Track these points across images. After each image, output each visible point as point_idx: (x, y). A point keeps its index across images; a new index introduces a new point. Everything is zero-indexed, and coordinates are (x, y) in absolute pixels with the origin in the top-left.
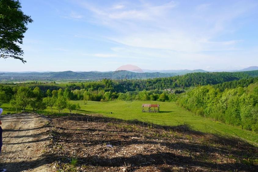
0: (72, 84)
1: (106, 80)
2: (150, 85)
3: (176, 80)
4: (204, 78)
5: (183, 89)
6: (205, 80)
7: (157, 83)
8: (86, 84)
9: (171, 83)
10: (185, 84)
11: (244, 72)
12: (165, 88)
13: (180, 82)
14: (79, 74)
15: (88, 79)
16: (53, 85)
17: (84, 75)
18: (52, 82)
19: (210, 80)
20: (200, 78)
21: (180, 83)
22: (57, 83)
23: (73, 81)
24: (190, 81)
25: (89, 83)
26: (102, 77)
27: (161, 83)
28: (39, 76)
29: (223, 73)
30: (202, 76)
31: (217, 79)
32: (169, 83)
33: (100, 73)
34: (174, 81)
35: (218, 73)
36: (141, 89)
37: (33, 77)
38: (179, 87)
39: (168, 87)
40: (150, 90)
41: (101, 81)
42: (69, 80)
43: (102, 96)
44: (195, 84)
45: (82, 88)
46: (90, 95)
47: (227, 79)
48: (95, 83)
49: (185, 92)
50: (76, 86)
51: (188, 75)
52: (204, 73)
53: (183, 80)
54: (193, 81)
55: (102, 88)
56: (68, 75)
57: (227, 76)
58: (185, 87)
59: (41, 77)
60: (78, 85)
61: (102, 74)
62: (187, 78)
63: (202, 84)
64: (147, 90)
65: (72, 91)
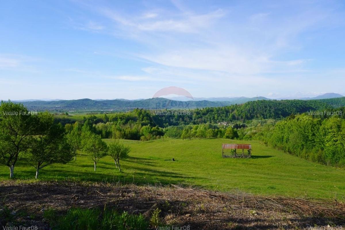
0: (91, 116)
1: (139, 111)
2: (199, 118)
3: (233, 110)
4: (270, 107)
5: (244, 122)
6: (272, 110)
7: (208, 114)
8: (111, 116)
9: (227, 114)
10: (246, 115)
11: (320, 100)
12: (219, 122)
13: (240, 113)
14: (100, 103)
15: (112, 110)
16: (65, 118)
17: (106, 104)
18: (64, 114)
19: (279, 110)
20: (266, 107)
21: (239, 115)
22: (70, 115)
23: (91, 112)
24: (253, 112)
25: (116, 114)
26: (131, 106)
27: (213, 114)
28: (45, 106)
29: (295, 101)
30: (269, 105)
31: (287, 109)
32: (224, 115)
33: (128, 102)
34: (231, 111)
35: (288, 101)
36: (186, 123)
37: (36, 107)
38: (238, 119)
39: (223, 120)
40: (198, 124)
41: (131, 112)
42: (87, 112)
43: (138, 132)
44: (258, 115)
45: (105, 121)
46: (120, 130)
47: (300, 109)
48: (123, 115)
49: (247, 126)
50: (97, 119)
51: (249, 104)
52: (270, 101)
53: (243, 110)
54: (257, 112)
55: (133, 121)
56: (85, 105)
57: (300, 106)
58: (246, 120)
59: (48, 107)
60: (100, 118)
61: (131, 103)
62: (249, 107)
63: (268, 115)
64: (194, 123)
65: (94, 125)
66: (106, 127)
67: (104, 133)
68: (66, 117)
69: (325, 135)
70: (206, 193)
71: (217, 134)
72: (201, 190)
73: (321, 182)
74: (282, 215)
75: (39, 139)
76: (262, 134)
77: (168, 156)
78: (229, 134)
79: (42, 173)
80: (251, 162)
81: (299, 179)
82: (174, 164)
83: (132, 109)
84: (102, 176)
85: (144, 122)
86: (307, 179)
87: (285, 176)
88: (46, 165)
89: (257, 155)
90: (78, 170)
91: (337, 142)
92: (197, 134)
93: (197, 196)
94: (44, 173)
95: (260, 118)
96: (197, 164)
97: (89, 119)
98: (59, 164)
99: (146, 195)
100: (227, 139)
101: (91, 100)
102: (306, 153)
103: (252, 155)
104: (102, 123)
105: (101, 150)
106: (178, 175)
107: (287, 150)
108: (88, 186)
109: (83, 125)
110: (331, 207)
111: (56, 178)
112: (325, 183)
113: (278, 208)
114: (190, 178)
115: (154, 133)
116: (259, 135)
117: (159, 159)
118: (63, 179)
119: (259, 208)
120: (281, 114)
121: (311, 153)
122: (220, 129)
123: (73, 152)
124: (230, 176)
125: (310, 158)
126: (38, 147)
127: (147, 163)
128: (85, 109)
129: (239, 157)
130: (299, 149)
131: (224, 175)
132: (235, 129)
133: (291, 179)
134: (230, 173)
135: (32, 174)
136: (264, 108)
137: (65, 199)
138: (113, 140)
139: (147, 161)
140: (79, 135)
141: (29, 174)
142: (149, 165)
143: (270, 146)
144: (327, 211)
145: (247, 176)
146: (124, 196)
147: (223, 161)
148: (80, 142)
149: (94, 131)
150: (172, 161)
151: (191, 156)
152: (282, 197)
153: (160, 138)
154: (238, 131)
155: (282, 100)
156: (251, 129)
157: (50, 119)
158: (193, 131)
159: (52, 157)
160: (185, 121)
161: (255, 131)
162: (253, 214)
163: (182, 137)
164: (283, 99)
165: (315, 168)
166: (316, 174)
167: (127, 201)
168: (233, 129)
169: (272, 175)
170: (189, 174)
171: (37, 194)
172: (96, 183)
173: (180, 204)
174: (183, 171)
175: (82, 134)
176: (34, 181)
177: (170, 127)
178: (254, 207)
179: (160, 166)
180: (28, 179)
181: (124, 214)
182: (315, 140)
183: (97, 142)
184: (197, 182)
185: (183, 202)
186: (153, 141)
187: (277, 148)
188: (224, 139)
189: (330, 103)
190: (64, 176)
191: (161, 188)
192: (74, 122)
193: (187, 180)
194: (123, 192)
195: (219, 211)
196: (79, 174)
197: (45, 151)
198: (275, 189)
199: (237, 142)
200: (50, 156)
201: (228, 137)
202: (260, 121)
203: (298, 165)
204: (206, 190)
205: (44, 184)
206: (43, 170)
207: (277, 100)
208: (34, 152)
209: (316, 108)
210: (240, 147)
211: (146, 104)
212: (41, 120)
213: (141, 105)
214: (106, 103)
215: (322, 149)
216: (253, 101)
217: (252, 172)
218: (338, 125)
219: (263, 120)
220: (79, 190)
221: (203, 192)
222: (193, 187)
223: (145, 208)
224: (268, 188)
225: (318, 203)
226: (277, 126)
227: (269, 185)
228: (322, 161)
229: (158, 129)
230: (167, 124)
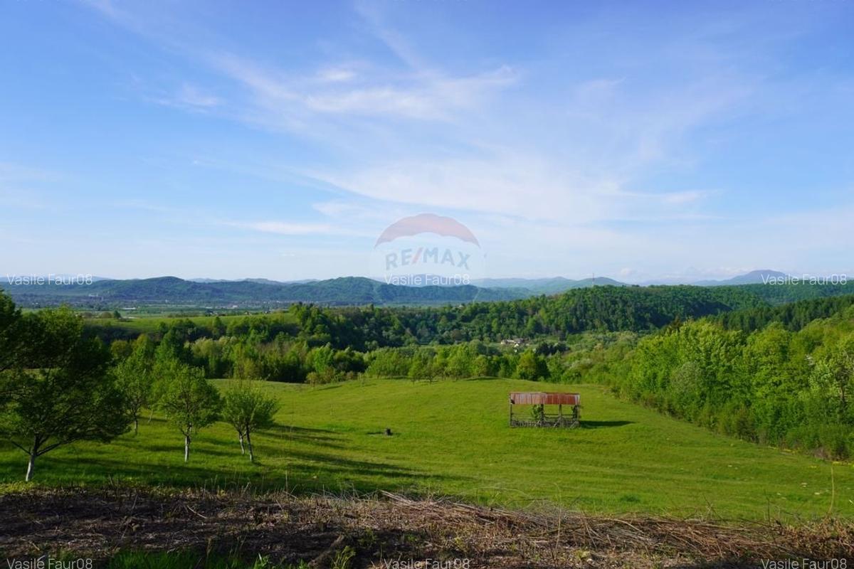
0: (181, 321)
1: (304, 309)
2: (453, 327)
3: (535, 310)
4: (625, 303)
5: (562, 340)
6: (630, 310)
7: (474, 318)
8: (232, 321)
9: (521, 319)
10: (566, 322)
11: (742, 286)
12: (502, 338)
13: (552, 317)
14: (204, 289)
15: (235, 307)
16: (112, 324)
17: (218, 291)
18: (109, 314)
19: (646, 309)
20: (614, 303)
21: (551, 321)
22: (125, 317)
23: (182, 310)
24: (583, 315)
25: (244, 317)
26: (282, 298)
27: (488, 320)
28: (60, 294)
29: (681, 288)
30: (621, 298)
31: (664, 309)
32: (514, 321)
33: (275, 286)
34: (530, 311)
35: (666, 289)
36: (422, 340)
37: (36, 296)
38: (548, 332)
39: (512, 333)
40: (452, 344)
41: (284, 312)
42: (169, 310)
43: (300, 362)
44: (597, 322)
45: (217, 333)
46: (255, 358)
47: (694, 308)
48: (263, 319)
49: (569, 349)
50: (195, 328)
51: (575, 295)
52: (624, 289)
53: (561, 310)
54: (593, 314)
55: (287, 334)
56: (164, 292)
57: (695, 300)
58: (567, 333)
59: (67, 297)
60: (203, 326)
61: (283, 290)
62: (573, 303)
63: (620, 322)
64: (442, 342)
65: (187, 345)
66: (218, 350)
67: (212, 363)
68: (114, 322)
69: (754, 370)
70: (468, 511)
71: (497, 368)
72: (456, 504)
73: (748, 483)
74: (653, 560)
75: (40, 378)
76: (606, 369)
77: (374, 424)
78: (526, 368)
79: (42, 467)
80: (580, 438)
81: (694, 478)
82: (390, 442)
83: (286, 305)
84: (205, 474)
85: (314, 338)
86: (714, 478)
87: (661, 471)
88: (54, 447)
89: (594, 420)
90: (140, 458)
91: (781, 387)
92: (449, 369)
93: (446, 519)
94: (50, 468)
95: (600, 330)
96: (448, 443)
97: (175, 329)
98: (90, 442)
99: (318, 517)
100: (523, 381)
101: (183, 280)
102: (711, 413)
103: (583, 419)
104: (207, 338)
105: (203, 407)
106: (400, 471)
107: (665, 406)
108: (167, 497)
109: (158, 344)
110: (767, 540)
111: (83, 480)
112: (756, 486)
113: (643, 544)
114: (429, 477)
115: (341, 365)
116: (599, 370)
117: (352, 430)
118: (101, 482)
119: (598, 546)
120: (652, 320)
121: (722, 414)
122: (505, 355)
123: (129, 412)
124: (528, 471)
125: (720, 427)
126: (36, 398)
127: (321, 441)
128: (165, 303)
129: (552, 424)
130: (694, 405)
131: (515, 469)
132: (542, 357)
133: (676, 477)
134: (530, 465)
135: (18, 468)
136: (609, 304)
137: (104, 531)
138: (235, 381)
139: (322, 435)
140: (149, 368)
141: (9, 469)
142: (326, 445)
143: (626, 398)
144: (759, 550)
145: (569, 473)
146: (261, 521)
147: (510, 435)
148: (149, 387)
149: (186, 358)
150: (385, 436)
151: (433, 422)
152: (654, 518)
153: (354, 377)
154: (549, 360)
155: (652, 286)
156: (579, 356)
157: (74, 325)
158: (438, 359)
159: (72, 422)
160: (419, 337)
161: (588, 361)
162: (583, 559)
163: (410, 374)
164: (655, 284)
165: (732, 450)
166: (734, 465)
167: (267, 531)
168: (536, 355)
169: (630, 467)
170: (427, 468)
171: (28, 518)
172: (189, 489)
173: (403, 538)
174: (410, 461)
175: (155, 367)
176: (23, 486)
177: (381, 350)
178: (587, 544)
179: (354, 449)
180: (6, 482)
181: (260, 562)
182: (731, 382)
183: (194, 386)
184: (447, 488)
185: (410, 532)
186: (336, 385)
187: (641, 403)
188: (515, 382)
189: (764, 295)
190: (103, 473)
191: (357, 502)
192: (135, 336)
193: (421, 482)
194: (258, 510)
195: (498, 552)
196: (143, 469)
197: (55, 408)
198: (638, 501)
199: (545, 387)
200: (67, 420)
201: (523, 376)
202: (600, 336)
203: (691, 444)
204: (468, 504)
205: (47, 493)
206: (47, 459)
207: (640, 285)
208: (26, 409)
209: (732, 305)
210: (553, 399)
211: (321, 293)
212: (49, 328)
213: (309, 294)
214: (219, 288)
215: (748, 404)
216: (584, 287)
217: (583, 462)
218: (783, 347)
219: (609, 334)
220: (143, 506)
221: (461, 509)
222: (436, 497)
223: (314, 549)
224: (622, 499)
225: (739, 531)
226: (642, 347)
227: (623, 492)
228: (748, 433)
229: (352, 355)
230: (374, 342)
